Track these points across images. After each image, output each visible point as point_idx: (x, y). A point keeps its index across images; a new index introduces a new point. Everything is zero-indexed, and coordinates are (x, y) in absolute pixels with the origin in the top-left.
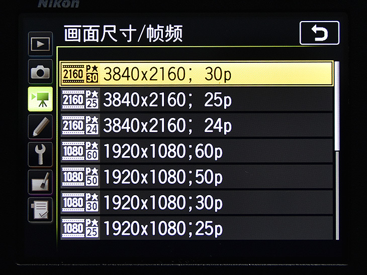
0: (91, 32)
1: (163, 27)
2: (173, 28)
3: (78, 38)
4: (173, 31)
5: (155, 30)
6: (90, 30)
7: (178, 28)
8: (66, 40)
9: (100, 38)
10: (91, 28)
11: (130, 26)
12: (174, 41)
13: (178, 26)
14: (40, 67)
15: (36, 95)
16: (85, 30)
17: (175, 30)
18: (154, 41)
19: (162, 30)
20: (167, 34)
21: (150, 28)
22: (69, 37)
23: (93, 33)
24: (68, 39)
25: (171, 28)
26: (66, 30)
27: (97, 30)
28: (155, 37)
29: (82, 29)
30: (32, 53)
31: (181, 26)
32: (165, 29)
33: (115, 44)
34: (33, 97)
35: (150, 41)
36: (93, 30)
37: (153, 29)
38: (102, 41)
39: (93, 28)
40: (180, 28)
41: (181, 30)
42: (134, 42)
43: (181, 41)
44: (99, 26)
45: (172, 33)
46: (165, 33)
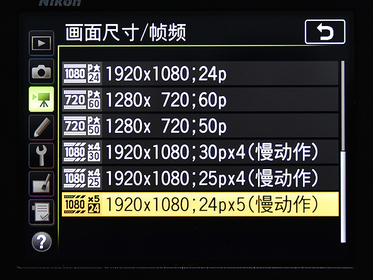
0: (93, 31)
1: (166, 26)
2: (176, 27)
3: (79, 37)
4: (176, 30)
5: (158, 29)
6: (92, 29)
7: (181, 27)
8: (68, 39)
9: (102, 37)
10: (92, 27)
11: (133, 24)
12: (177, 40)
13: (181, 25)
14: (41, 67)
15: (37, 95)
16: (87, 29)
17: (179, 29)
18: (157, 40)
19: (165, 29)
20: (171, 33)
21: (153, 27)
22: (71, 36)
23: (95, 32)
24: (69, 38)
25: (174, 26)
26: (67, 29)
27: (99, 29)
28: (158, 36)
29: (84, 28)
30: (33, 52)
31: (185, 25)
32: (168, 28)
33: (117, 43)
34: (34, 97)
35: (153, 40)
36: (95, 29)
37: (155, 27)
38: (104, 40)
39: (94, 27)
40: (183, 27)
41: (184, 29)
42: (137, 41)
43: (185, 40)
44: (101, 25)
45: (175, 32)
46: (168, 32)
